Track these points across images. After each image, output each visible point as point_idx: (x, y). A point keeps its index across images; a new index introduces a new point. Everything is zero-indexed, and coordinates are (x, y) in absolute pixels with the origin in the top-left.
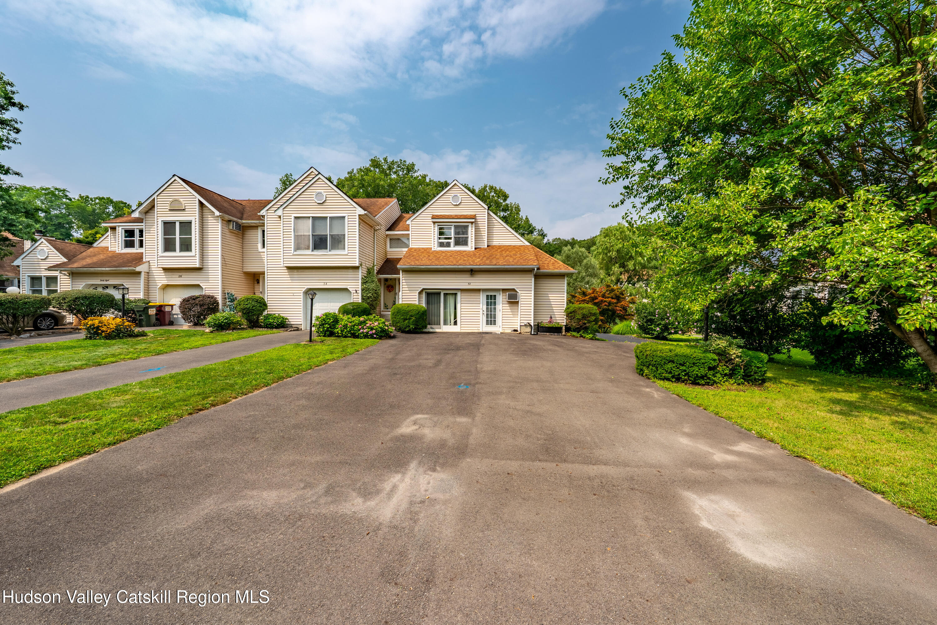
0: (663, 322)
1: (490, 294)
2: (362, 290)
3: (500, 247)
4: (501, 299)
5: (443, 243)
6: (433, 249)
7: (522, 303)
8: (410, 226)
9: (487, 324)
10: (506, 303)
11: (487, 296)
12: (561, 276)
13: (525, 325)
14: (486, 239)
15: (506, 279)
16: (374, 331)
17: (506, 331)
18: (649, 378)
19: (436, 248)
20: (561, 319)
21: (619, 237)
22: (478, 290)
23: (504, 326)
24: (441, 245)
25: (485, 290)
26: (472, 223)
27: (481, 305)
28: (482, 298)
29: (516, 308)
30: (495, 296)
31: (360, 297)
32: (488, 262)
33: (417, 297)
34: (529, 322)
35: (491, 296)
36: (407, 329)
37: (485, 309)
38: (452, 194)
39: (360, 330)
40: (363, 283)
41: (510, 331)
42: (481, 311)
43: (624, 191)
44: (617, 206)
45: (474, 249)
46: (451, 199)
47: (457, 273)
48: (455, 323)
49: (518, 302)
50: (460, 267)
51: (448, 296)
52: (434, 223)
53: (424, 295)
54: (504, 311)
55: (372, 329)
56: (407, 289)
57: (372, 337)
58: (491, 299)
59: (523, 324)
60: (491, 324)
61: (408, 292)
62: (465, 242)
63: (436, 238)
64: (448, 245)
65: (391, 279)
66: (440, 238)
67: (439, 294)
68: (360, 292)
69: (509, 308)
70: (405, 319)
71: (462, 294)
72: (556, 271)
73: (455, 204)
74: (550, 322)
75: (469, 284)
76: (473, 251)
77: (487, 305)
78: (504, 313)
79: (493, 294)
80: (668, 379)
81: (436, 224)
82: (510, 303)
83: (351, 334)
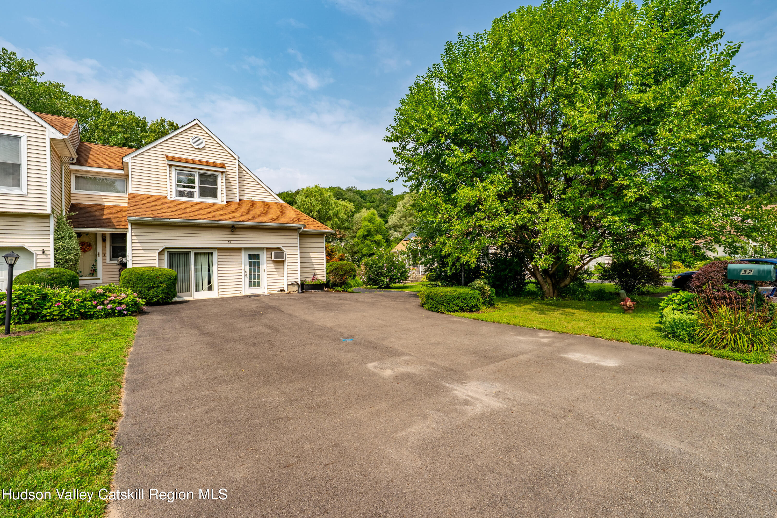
0: (390, 274)
1: (252, 253)
2: (56, 250)
3: (254, 203)
4: (264, 258)
5: (183, 192)
6: (169, 198)
7: (289, 261)
8: (130, 164)
9: (250, 286)
10: (271, 262)
11: (250, 255)
12: (319, 235)
13: (293, 284)
14: (237, 192)
15: (272, 237)
16: (124, 306)
17: (272, 292)
18: (443, 313)
19: (172, 196)
20: (322, 277)
21: (319, 199)
22: (239, 249)
23: (269, 287)
24: (181, 194)
25: (246, 249)
26: (222, 173)
27: (243, 266)
28: (244, 257)
29: (282, 267)
30: (258, 255)
31: (52, 260)
32: (250, 218)
33: (157, 258)
34: (296, 280)
35: (254, 255)
36: (154, 300)
37: (247, 270)
38: (193, 135)
39: (95, 307)
40: (56, 240)
41: (276, 292)
42: (243, 272)
43: (399, 171)
44: (393, 181)
45: (225, 203)
46: (191, 140)
47: (213, 229)
48: (210, 288)
49: (283, 262)
50: (220, 222)
51: (199, 257)
52: (171, 166)
53: (166, 256)
54: (268, 270)
55: (120, 303)
56: (141, 248)
57: (121, 314)
58: (254, 259)
59: (290, 283)
60: (255, 286)
61: (142, 251)
62: (213, 193)
63: (174, 185)
64: (191, 195)
65: (87, 234)
66: (178, 186)
67: (188, 254)
68: (52, 252)
69: (274, 267)
70: (150, 288)
71: (219, 254)
72: (317, 230)
73: (197, 147)
74: (313, 280)
75: (229, 242)
76: (224, 205)
77: (250, 265)
78: (268, 273)
79: (256, 253)
80: (457, 311)
81: (173, 168)
82: (275, 262)
83: (81, 313)
